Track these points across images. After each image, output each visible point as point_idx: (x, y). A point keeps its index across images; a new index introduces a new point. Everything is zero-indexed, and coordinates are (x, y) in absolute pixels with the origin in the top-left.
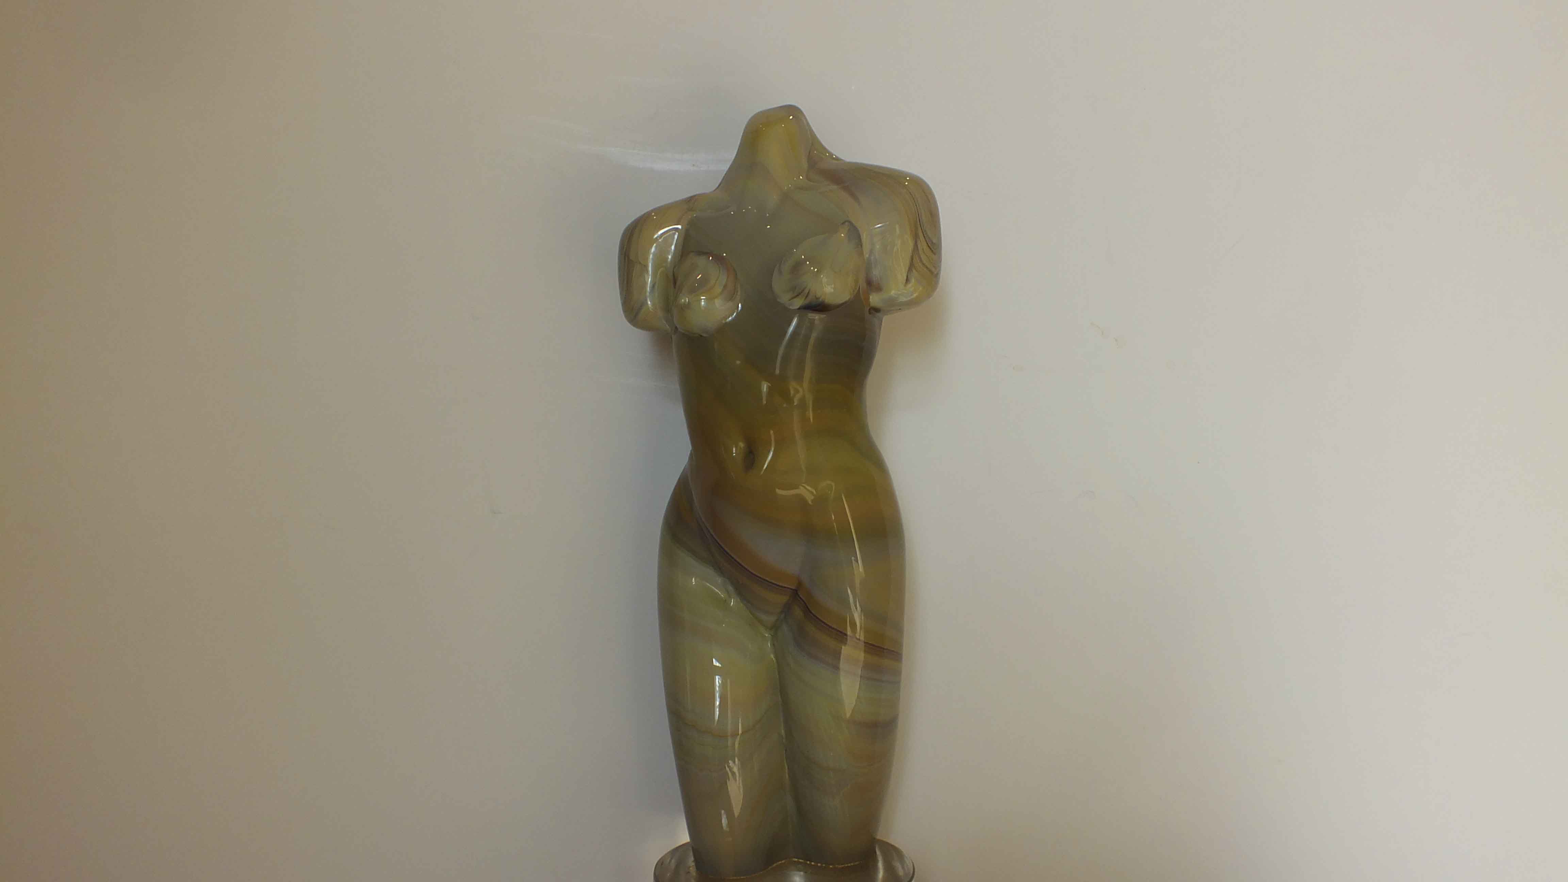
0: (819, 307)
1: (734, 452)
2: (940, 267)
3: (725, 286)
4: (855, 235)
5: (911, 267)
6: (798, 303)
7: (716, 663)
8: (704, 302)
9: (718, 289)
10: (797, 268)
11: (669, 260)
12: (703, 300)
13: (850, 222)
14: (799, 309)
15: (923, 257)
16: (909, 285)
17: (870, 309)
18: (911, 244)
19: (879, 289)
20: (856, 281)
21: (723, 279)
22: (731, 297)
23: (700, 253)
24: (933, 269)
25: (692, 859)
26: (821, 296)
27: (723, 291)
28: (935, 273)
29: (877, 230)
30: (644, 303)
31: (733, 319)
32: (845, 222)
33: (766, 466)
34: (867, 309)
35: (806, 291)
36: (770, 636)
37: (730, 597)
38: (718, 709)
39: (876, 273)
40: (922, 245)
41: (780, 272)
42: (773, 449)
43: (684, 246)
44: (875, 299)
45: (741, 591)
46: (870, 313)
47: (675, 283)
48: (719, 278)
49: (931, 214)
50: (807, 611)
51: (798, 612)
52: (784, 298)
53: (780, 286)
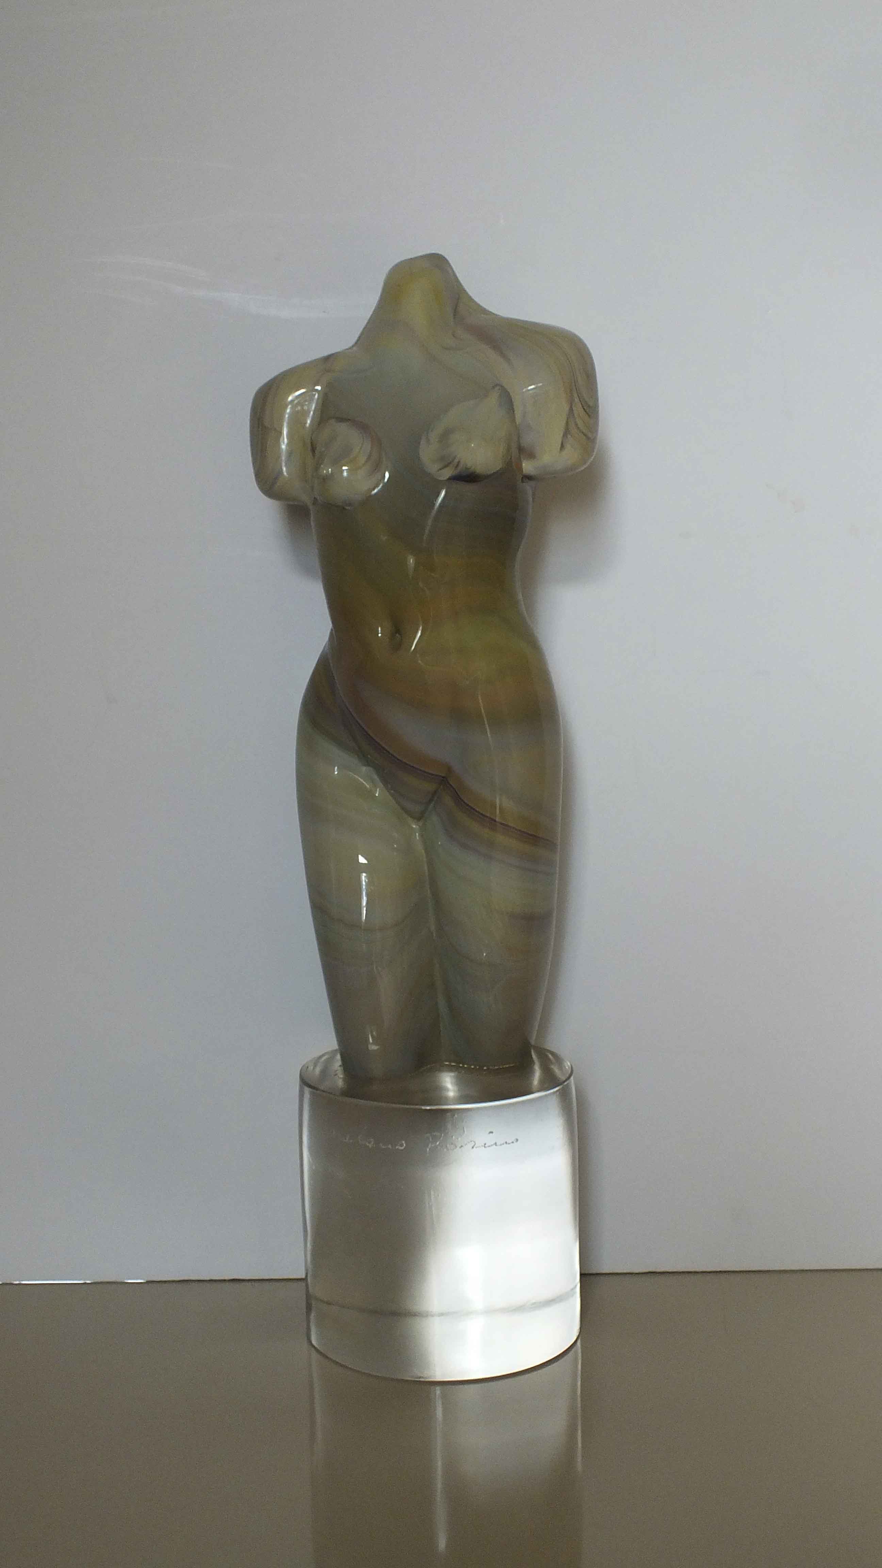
0: (469, 477)
1: (380, 632)
2: (597, 431)
3: (369, 458)
4: (507, 401)
5: (567, 432)
6: (447, 473)
7: (362, 860)
8: (347, 472)
9: (362, 459)
10: (445, 436)
11: (308, 425)
12: (345, 471)
13: (502, 386)
14: (449, 479)
15: (580, 422)
16: (564, 453)
17: (522, 478)
18: (566, 408)
19: (531, 456)
20: (509, 449)
21: (368, 446)
22: (377, 468)
23: (341, 420)
24: (590, 435)
25: (340, 1063)
26: (471, 467)
27: (366, 462)
28: (592, 438)
29: (531, 392)
30: (280, 472)
31: (379, 491)
32: (497, 385)
33: (413, 648)
34: (519, 477)
35: (456, 461)
36: (418, 827)
37: (376, 787)
38: (365, 909)
39: (527, 440)
40: (578, 409)
41: (428, 441)
42: (421, 628)
43: (322, 412)
44: (528, 467)
45: (387, 779)
46: (523, 482)
47: (313, 450)
48: (361, 446)
49: (588, 376)
50: (458, 799)
51: (448, 800)
52: (432, 468)
53: (428, 454)
